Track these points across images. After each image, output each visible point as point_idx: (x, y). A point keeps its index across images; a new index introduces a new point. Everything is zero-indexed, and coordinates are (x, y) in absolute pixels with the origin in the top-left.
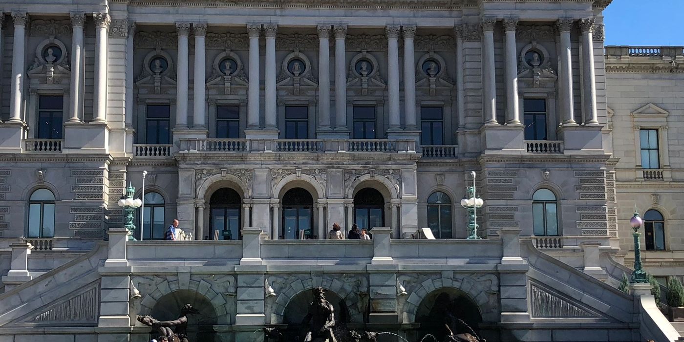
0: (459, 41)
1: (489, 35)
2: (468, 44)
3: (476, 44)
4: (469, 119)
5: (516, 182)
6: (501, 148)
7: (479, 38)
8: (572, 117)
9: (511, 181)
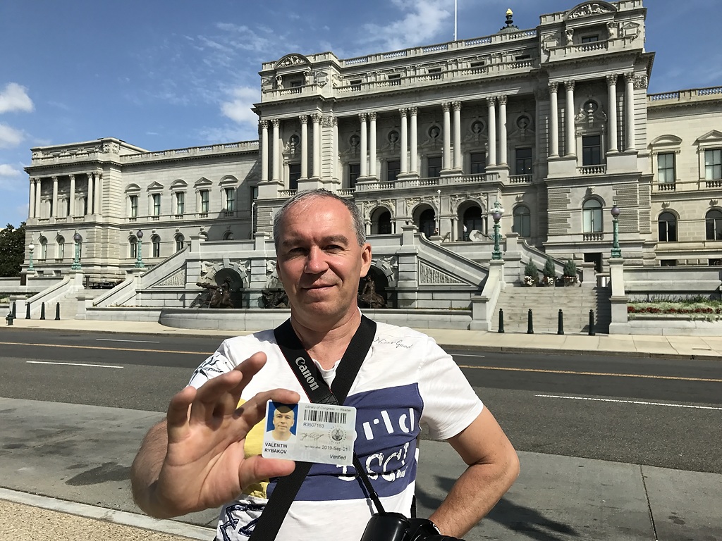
0: (536, 102)
1: (554, 95)
2: (541, 103)
3: (546, 103)
4: (541, 155)
5: (569, 196)
6: (559, 173)
7: (549, 98)
8: (614, 146)
9: (566, 195)
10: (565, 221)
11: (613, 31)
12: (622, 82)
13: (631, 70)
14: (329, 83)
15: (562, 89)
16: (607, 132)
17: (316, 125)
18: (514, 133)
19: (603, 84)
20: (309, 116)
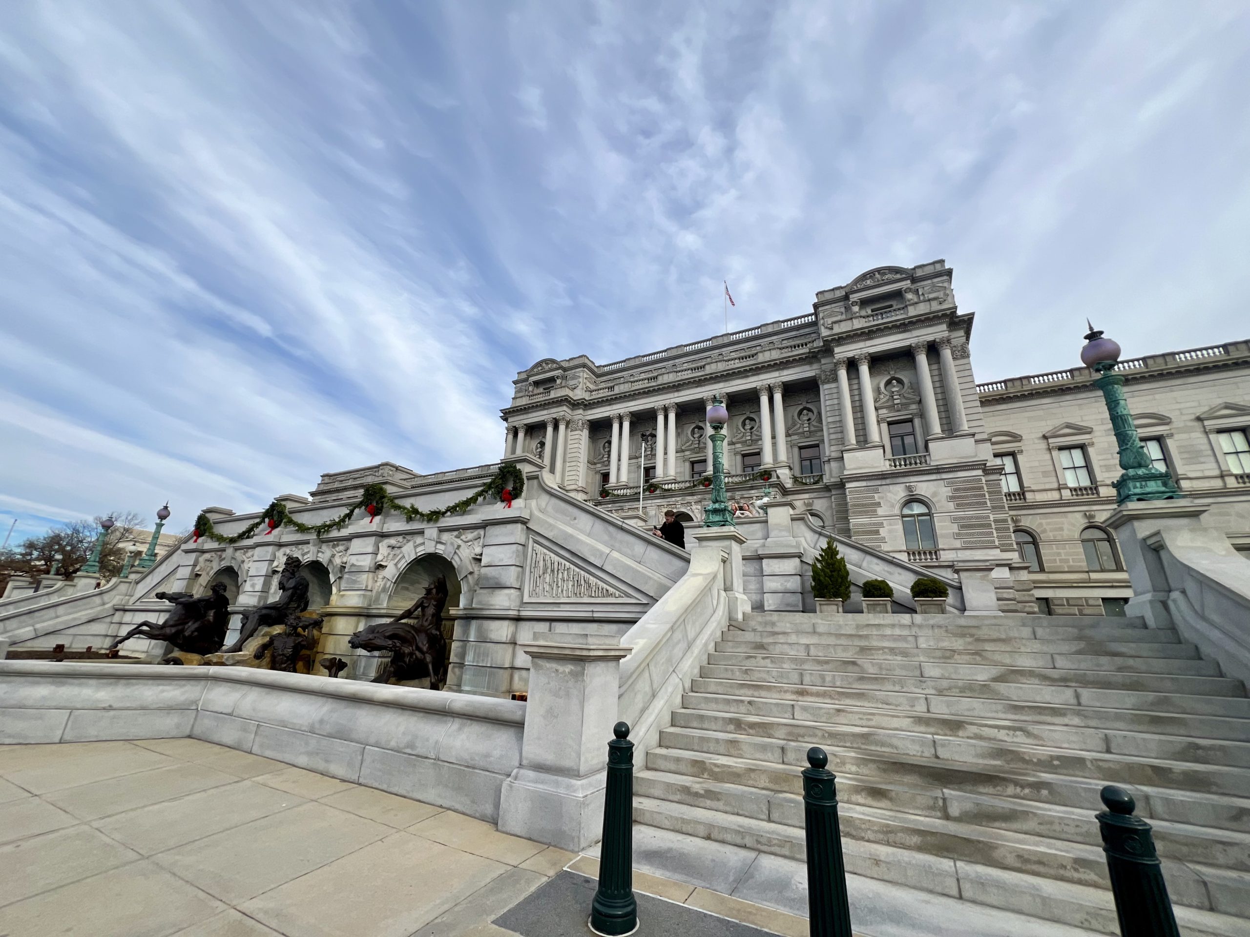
0: (821, 386)
1: (843, 373)
2: (826, 386)
3: (833, 385)
4: (833, 448)
5: (879, 498)
6: (860, 468)
7: (835, 379)
8: (936, 428)
9: (874, 497)
10: (877, 532)
11: (909, 296)
12: (933, 349)
13: (946, 334)
14: (580, 386)
15: (852, 365)
16: (922, 414)
17: (562, 427)
18: (796, 428)
19: (906, 355)
20: (555, 419)
